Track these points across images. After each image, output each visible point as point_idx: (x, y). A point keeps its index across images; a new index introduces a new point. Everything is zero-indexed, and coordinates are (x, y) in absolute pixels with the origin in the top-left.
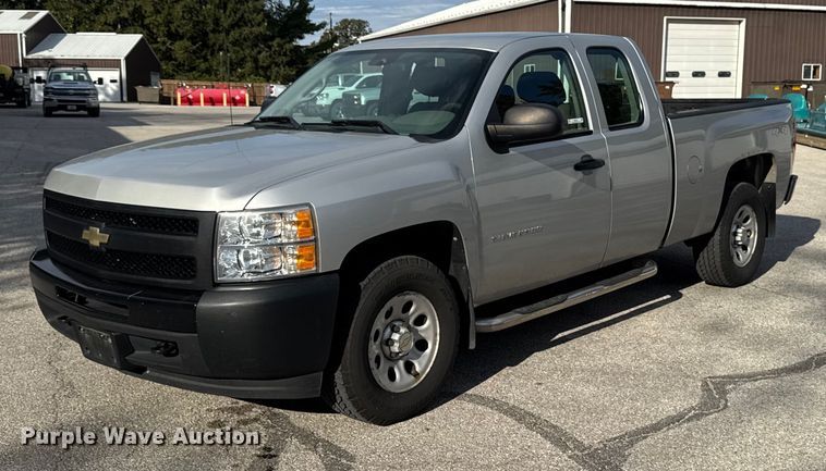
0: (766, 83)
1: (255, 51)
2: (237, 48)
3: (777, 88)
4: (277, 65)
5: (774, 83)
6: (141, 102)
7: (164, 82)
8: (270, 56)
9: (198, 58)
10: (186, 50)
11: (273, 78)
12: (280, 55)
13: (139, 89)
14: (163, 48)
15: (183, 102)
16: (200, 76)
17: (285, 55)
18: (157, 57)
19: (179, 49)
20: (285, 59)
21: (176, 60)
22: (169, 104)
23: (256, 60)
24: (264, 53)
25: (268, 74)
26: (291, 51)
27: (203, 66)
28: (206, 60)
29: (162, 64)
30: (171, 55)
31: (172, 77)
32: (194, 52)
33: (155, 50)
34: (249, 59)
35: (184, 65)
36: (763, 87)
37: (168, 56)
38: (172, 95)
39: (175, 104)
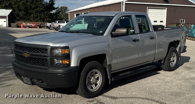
0: (172, 24)
1: (41, 14)
2: (36, 14)
3: (175, 25)
4: (46, 18)
5: (174, 24)
6: (12, 27)
7: (18, 22)
8: (44, 16)
9: (26, 16)
10: (23, 14)
11: (45, 21)
12: (47, 15)
13: (12, 24)
14: (17, 13)
15: (23, 27)
16: (26, 21)
17: (48, 15)
18: (16, 15)
19: (21, 14)
20: (48, 16)
21: (20, 16)
22: (19, 27)
23: (41, 17)
24: (42, 15)
25: (44, 20)
26: (50, 14)
27: (27, 18)
28: (28, 16)
29: (17, 17)
30: (19, 15)
31: (19, 21)
32: (25, 15)
33: (15, 14)
34: (39, 16)
35: (22, 18)
36: (171, 25)
37: (18, 15)
38: (20, 25)
39: (21, 27)
